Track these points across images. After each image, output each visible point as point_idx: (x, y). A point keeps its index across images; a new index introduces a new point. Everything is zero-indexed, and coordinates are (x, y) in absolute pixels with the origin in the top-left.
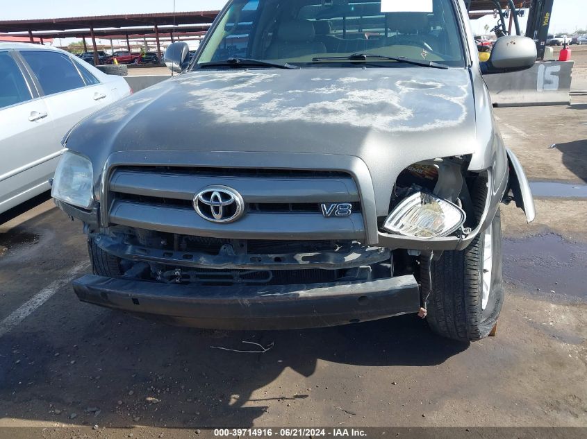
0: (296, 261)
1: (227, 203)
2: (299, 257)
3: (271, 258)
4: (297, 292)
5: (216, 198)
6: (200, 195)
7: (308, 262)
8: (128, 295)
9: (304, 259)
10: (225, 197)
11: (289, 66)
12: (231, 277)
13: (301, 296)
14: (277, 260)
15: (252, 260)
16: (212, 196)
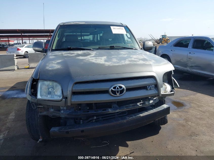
0: (138, 105)
1: (121, 89)
2: (138, 104)
3: (131, 106)
4: (139, 115)
5: (118, 88)
6: (112, 88)
7: (141, 105)
8: (79, 130)
9: (140, 104)
10: (121, 87)
11: (92, 49)
12: (114, 115)
13: (141, 116)
14: (133, 106)
15: (126, 107)
16: (117, 88)
